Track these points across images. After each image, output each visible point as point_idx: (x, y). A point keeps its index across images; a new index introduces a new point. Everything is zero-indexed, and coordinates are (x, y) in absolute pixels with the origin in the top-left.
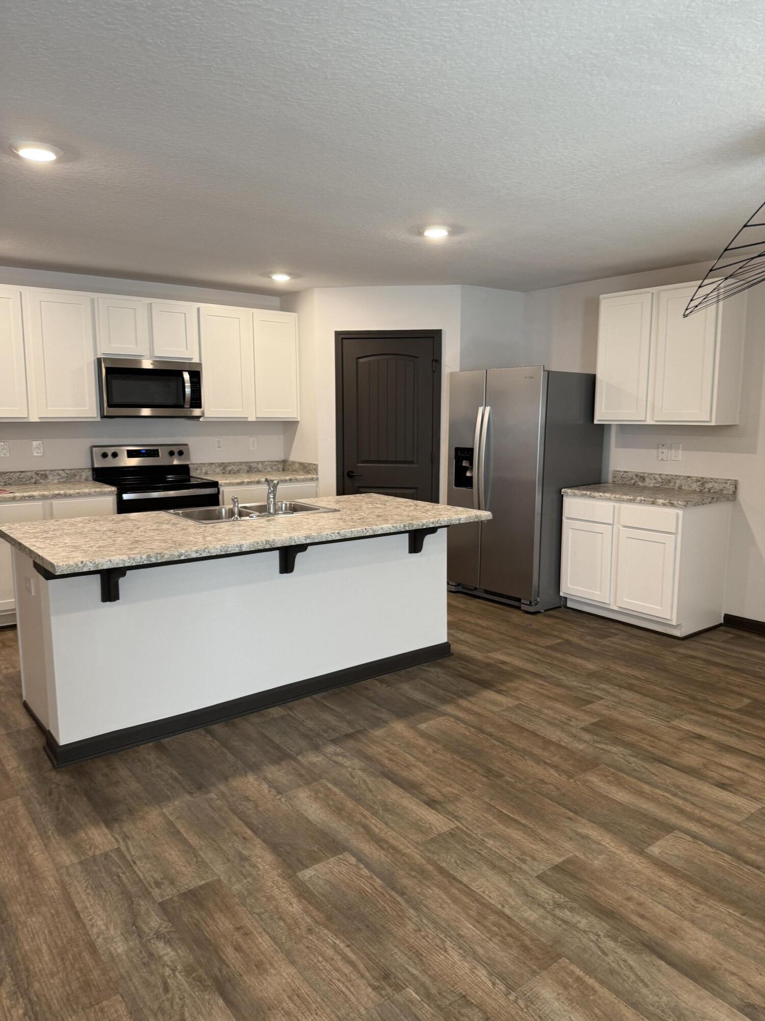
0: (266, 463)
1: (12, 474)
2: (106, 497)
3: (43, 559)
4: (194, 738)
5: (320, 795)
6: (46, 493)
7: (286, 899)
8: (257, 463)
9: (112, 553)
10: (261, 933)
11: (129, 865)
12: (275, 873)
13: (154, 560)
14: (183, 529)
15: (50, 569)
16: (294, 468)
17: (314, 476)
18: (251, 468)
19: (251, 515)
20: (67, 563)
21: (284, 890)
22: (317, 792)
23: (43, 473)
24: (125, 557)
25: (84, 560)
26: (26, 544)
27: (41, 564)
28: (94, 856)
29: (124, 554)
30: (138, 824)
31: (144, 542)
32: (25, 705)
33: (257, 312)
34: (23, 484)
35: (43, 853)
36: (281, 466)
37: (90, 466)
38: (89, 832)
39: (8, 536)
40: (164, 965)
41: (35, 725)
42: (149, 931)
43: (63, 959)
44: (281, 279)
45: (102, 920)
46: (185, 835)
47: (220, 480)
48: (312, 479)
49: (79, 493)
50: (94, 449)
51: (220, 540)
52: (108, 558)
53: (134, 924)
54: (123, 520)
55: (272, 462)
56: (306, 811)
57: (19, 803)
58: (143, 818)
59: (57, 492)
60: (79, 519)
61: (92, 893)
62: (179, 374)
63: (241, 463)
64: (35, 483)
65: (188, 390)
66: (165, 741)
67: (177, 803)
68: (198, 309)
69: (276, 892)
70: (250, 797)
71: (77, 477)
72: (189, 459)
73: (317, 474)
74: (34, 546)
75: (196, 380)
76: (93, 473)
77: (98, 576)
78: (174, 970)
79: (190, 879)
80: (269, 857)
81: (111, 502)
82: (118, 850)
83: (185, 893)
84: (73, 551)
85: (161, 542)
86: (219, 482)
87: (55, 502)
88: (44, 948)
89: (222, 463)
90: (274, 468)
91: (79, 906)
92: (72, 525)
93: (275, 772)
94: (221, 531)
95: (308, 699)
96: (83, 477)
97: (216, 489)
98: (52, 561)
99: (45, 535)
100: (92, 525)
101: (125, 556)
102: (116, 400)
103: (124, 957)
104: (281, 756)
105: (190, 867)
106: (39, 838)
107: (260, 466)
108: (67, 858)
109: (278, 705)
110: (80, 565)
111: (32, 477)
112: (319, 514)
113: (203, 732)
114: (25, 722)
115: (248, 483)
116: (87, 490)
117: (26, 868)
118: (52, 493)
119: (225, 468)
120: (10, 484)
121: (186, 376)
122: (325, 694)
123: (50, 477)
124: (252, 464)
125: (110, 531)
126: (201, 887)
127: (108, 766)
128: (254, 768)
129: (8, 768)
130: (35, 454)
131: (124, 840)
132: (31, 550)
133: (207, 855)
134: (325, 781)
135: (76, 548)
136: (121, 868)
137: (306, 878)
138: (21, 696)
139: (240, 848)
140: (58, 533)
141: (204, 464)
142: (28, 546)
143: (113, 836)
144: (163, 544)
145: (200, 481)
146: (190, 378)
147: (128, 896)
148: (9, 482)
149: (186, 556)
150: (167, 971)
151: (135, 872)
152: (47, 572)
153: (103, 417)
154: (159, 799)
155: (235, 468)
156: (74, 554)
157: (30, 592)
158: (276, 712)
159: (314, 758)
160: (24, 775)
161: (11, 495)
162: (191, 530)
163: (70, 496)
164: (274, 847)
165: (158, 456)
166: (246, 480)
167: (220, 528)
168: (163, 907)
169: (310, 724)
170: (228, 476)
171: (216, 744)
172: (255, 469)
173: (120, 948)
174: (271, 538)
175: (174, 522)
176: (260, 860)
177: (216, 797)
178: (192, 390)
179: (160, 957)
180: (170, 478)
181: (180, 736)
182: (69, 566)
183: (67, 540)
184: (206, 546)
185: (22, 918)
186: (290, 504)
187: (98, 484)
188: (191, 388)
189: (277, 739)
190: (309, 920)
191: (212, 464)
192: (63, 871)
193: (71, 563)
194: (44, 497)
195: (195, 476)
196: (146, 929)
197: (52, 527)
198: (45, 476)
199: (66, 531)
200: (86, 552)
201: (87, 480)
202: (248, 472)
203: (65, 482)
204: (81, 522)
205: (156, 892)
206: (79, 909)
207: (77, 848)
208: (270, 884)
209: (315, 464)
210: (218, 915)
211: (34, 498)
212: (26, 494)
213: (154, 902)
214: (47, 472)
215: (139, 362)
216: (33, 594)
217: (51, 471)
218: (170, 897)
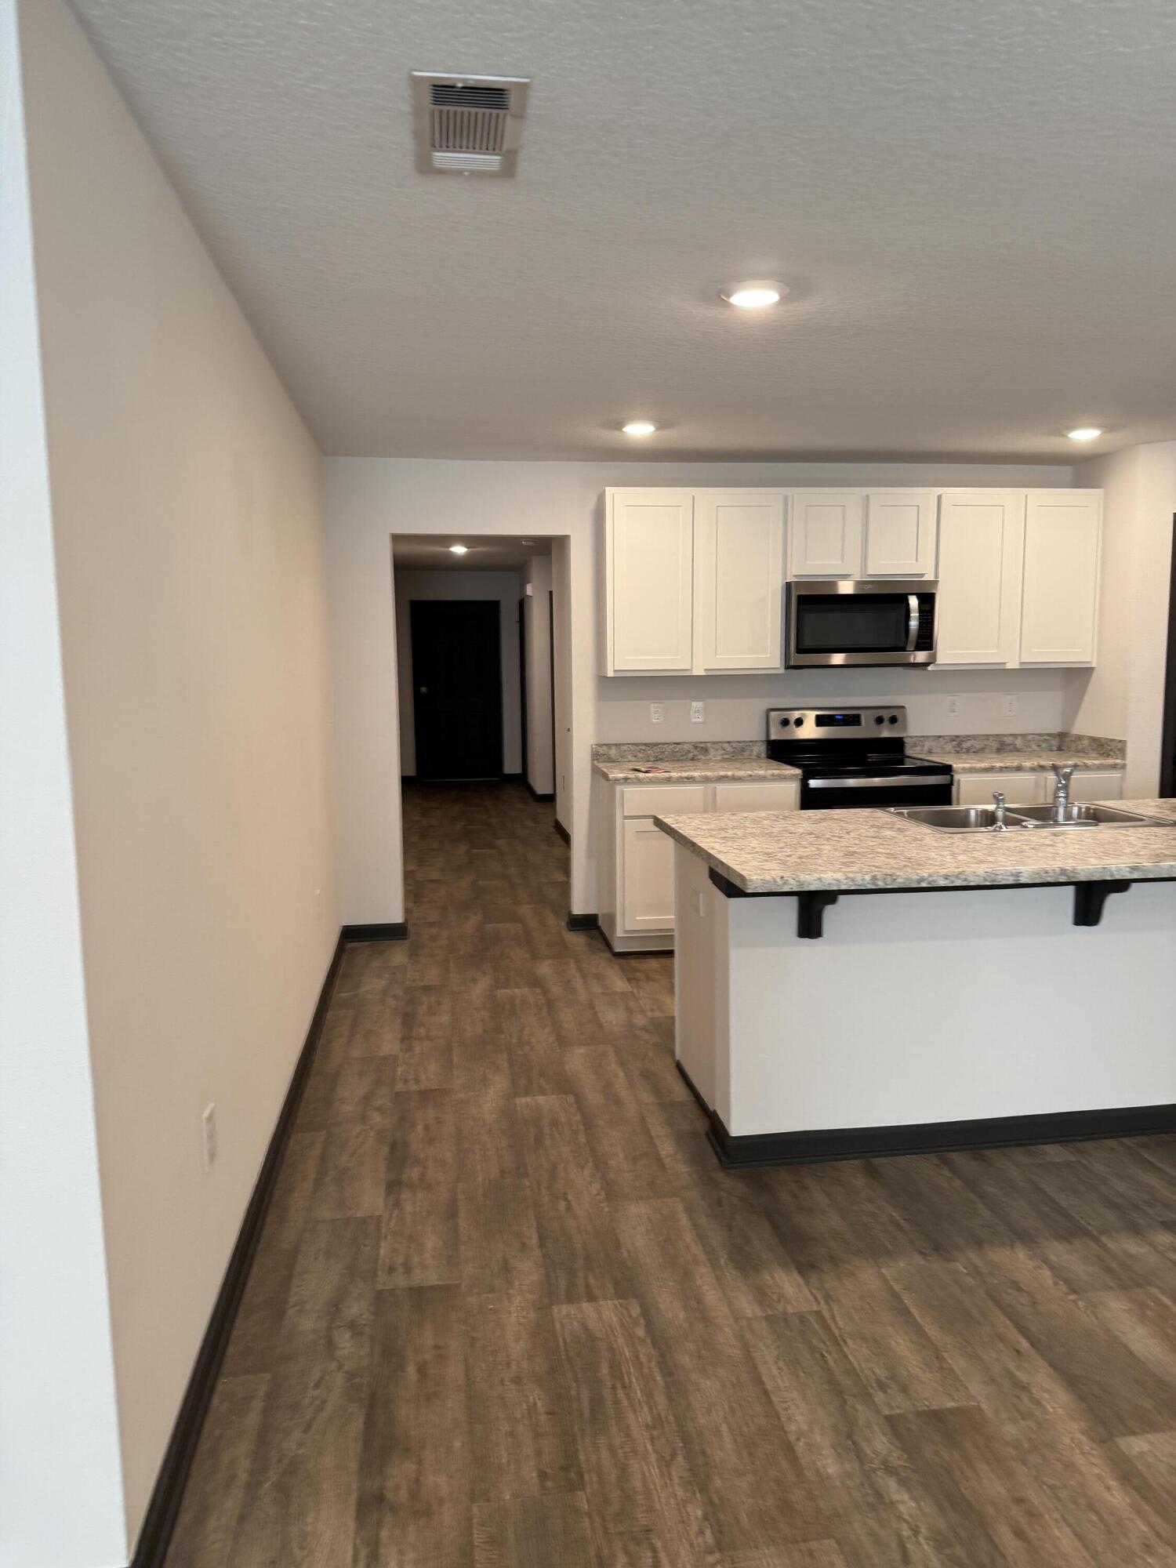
0: (1030, 737)
1: (666, 746)
2: (786, 783)
3: (728, 868)
4: (923, 1167)
5: (1149, 1313)
6: (709, 774)
7: (1099, 1477)
8: (1015, 736)
9: (823, 869)
10: (1056, 1521)
11: (837, 1342)
12: (1075, 1426)
13: (881, 885)
14: (916, 839)
15: (738, 883)
16: (1080, 747)
17: (1118, 761)
18: (1003, 746)
19: (1024, 824)
20: (762, 877)
21: (1094, 1460)
22: (1143, 1306)
23: (702, 745)
24: (840, 876)
25: (783, 875)
26: (702, 845)
27: (725, 875)
28: (785, 1313)
29: (839, 871)
30: (845, 1281)
31: (862, 854)
32: (679, 1067)
33: (1033, 493)
34: (678, 760)
35: (715, 1289)
36: (1055, 743)
37: (764, 738)
38: (775, 1275)
39: (677, 832)
40: (900, 1518)
41: (693, 1099)
42: (873, 1456)
43: (750, 1454)
44: (1084, 436)
45: (802, 1414)
46: (919, 1319)
47: (956, 763)
48: (1114, 767)
49: (751, 776)
50: (773, 714)
51: (982, 862)
52: (816, 875)
53: (850, 1436)
54: (824, 819)
55: (1040, 735)
56: (1124, 1333)
57: (680, 1207)
58: (852, 1274)
59: (722, 773)
60: (763, 814)
61: (785, 1368)
62: (903, 599)
63: (987, 737)
64: (692, 759)
65: (914, 624)
66: (877, 1161)
67: (902, 1264)
68: (939, 497)
69: (1080, 1460)
70: (1021, 1285)
71: (746, 754)
72: (904, 728)
73: (1124, 758)
74: (713, 848)
75: (927, 607)
76: (767, 748)
77: (794, 900)
78: (916, 1531)
79: (932, 1394)
80: (1063, 1396)
81: (794, 789)
82: (818, 1313)
83: (924, 1413)
84: (766, 861)
85: (888, 858)
86: (954, 766)
87: (721, 787)
88: (724, 1428)
89: (957, 736)
90: (1044, 745)
91: (769, 1385)
92: (754, 821)
93: (1059, 1252)
94: (978, 846)
95: (1112, 1143)
96: (755, 753)
97: (948, 776)
98: (743, 873)
99: (724, 834)
100: (782, 824)
101: (840, 874)
102: (808, 643)
103: (838, 1483)
104: (1072, 1231)
105: (931, 1372)
106: (708, 1265)
107: (1019, 742)
108: (748, 1307)
109: (1059, 1142)
110: (780, 882)
111: (689, 751)
112: (1146, 829)
113: (936, 1161)
114: (680, 1092)
115: (1002, 769)
116: (762, 773)
117: (693, 1304)
118: (716, 773)
119: (960, 744)
120: (661, 759)
121: (913, 602)
122: (1145, 1139)
123: (712, 752)
124: (1005, 739)
125: (810, 834)
126: (949, 1410)
127: (796, 1182)
128: (1027, 1239)
129: (663, 1153)
130: (694, 720)
131: (827, 1303)
132: (710, 854)
133: (957, 1362)
134: (1155, 1291)
135: (770, 856)
136: (824, 1343)
137: (1134, 1453)
138: (672, 1053)
139: (1011, 1366)
140: (740, 832)
141: (927, 736)
142: (705, 848)
143: (810, 1291)
144: (892, 861)
145: (919, 764)
146: (920, 604)
147: (838, 1391)
148: (660, 757)
149: (929, 883)
150: (906, 1532)
151: (846, 1356)
152: (730, 886)
153: (788, 667)
154: (876, 1252)
155: (977, 744)
156: (768, 865)
157: (697, 910)
158: (1055, 1153)
159: (1132, 1246)
160: (683, 1168)
161: (666, 775)
162: (929, 840)
163: (740, 779)
164: (1072, 1382)
165: (859, 724)
166: (998, 765)
167: (975, 842)
168: (893, 1424)
169: (1121, 1187)
170: (965, 756)
171: (958, 1183)
172: (1011, 747)
173: (831, 1467)
174: (1069, 865)
175: (899, 826)
176: (1046, 1396)
177: (965, 1271)
178: (920, 623)
179: (892, 1503)
180: (873, 757)
181: (902, 1159)
182: (764, 882)
183: (754, 843)
184: (960, 870)
185: (694, 1376)
186: (1088, 809)
187: (775, 764)
188: (920, 619)
189: (1063, 1200)
190: (1145, 1529)
191: (940, 737)
192: (744, 1323)
193: (768, 878)
194: (706, 780)
195: (914, 755)
196: (868, 1451)
197: (730, 824)
198: (705, 751)
199: (750, 831)
200: (783, 863)
201: (758, 757)
202: (999, 751)
203: (729, 760)
204: (767, 818)
205: (879, 1397)
206: (769, 1387)
207: (761, 1295)
208: (1067, 1441)
209: (1120, 741)
210: (982, 1466)
211: (694, 780)
212: (684, 774)
213: (878, 1411)
214: (709, 745)
215: (834, 584)
216: (702, 914)
217: (714, 743)
218: (902, 1411)
